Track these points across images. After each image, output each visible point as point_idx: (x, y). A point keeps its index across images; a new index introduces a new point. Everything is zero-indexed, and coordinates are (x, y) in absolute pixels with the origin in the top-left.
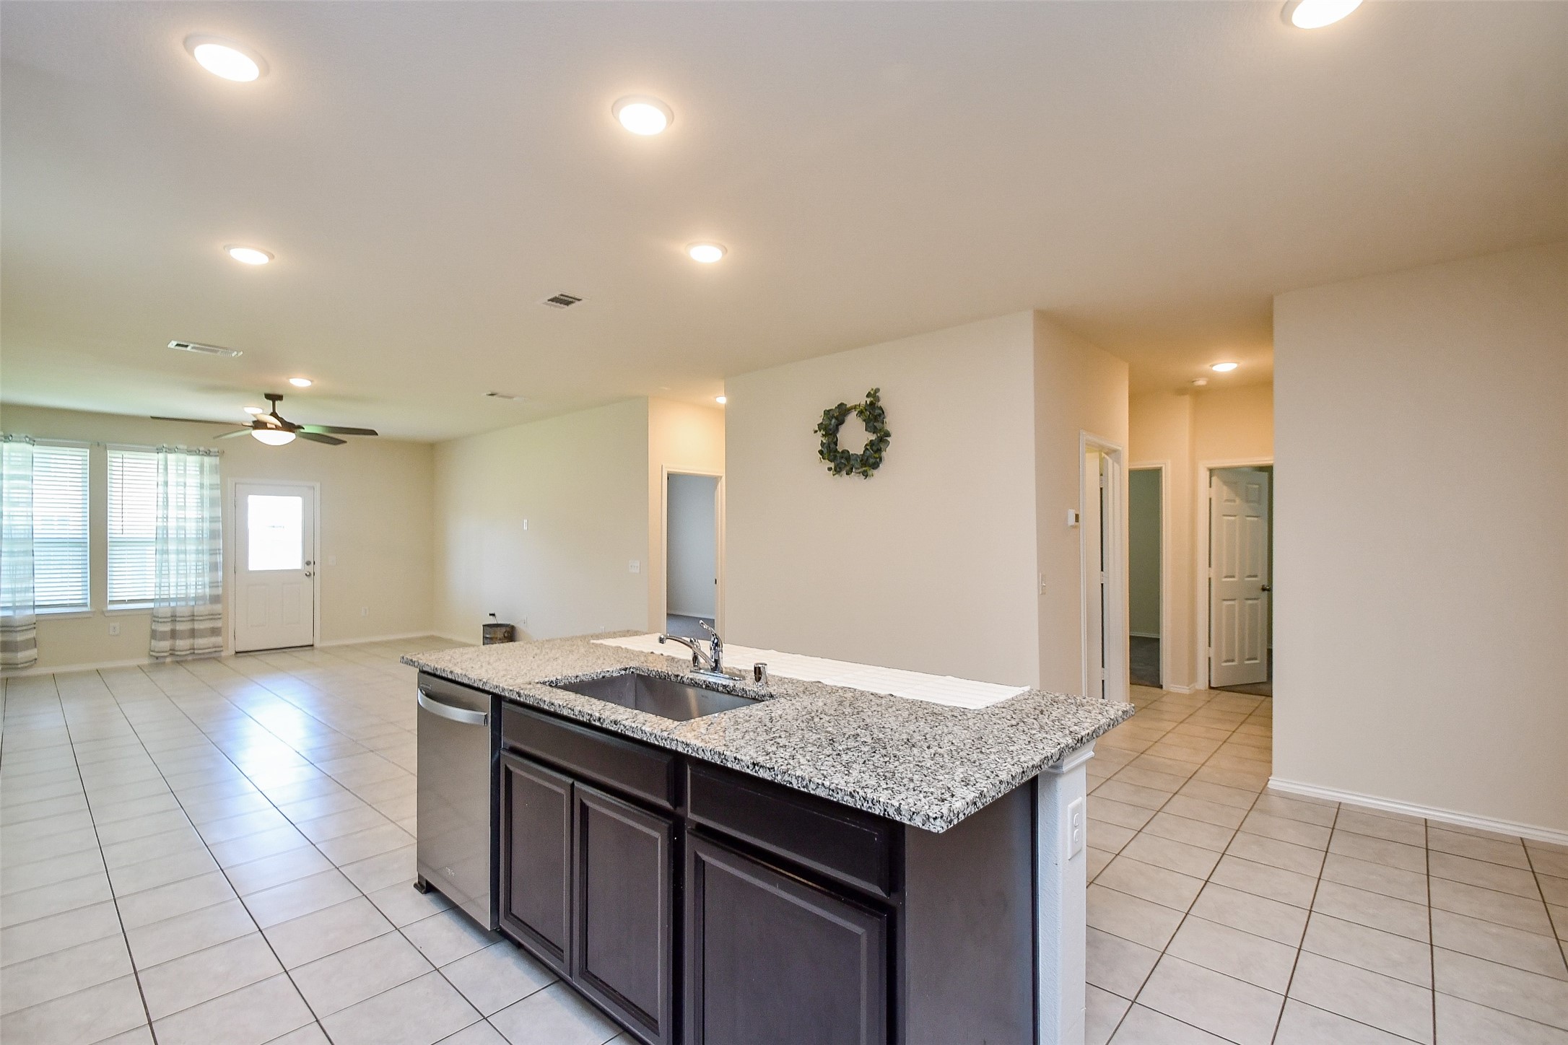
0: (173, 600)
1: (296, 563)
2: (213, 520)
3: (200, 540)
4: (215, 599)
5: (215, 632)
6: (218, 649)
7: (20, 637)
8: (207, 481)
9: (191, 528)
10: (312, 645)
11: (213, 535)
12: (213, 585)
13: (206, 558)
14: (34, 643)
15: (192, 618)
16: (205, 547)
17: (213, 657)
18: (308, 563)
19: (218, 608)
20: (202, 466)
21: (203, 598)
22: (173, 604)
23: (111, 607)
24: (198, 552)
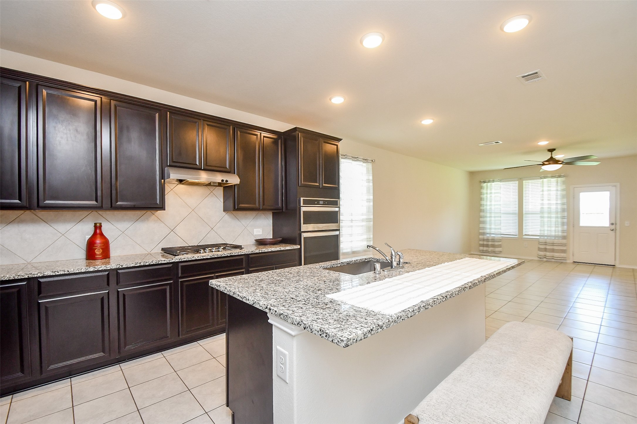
0: (546, 236)
1: (607, 224)
2: (563, 204)
3: (557, 213)
4: (564, 238)
5: (564, 251)
6: (565, 259)
7: (496, 244)
8: (559, 188)
9: (553, 207)
10: (614, 266)
11: (563, 210)
12: (563, 231)
13: (559, 220)
14: (500, 246)
15: (553, 244)
16: (559, 216)
17: (561, 262)
18: (612, 224)
19: (564, 241)
20: (557, 182)
21: (558, 236)
22: (546, 238)
23: (524, 237)
24: (557, 217)
